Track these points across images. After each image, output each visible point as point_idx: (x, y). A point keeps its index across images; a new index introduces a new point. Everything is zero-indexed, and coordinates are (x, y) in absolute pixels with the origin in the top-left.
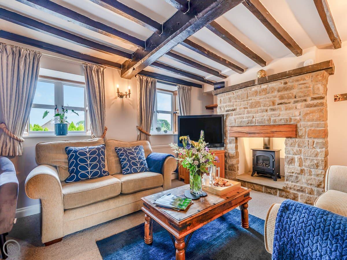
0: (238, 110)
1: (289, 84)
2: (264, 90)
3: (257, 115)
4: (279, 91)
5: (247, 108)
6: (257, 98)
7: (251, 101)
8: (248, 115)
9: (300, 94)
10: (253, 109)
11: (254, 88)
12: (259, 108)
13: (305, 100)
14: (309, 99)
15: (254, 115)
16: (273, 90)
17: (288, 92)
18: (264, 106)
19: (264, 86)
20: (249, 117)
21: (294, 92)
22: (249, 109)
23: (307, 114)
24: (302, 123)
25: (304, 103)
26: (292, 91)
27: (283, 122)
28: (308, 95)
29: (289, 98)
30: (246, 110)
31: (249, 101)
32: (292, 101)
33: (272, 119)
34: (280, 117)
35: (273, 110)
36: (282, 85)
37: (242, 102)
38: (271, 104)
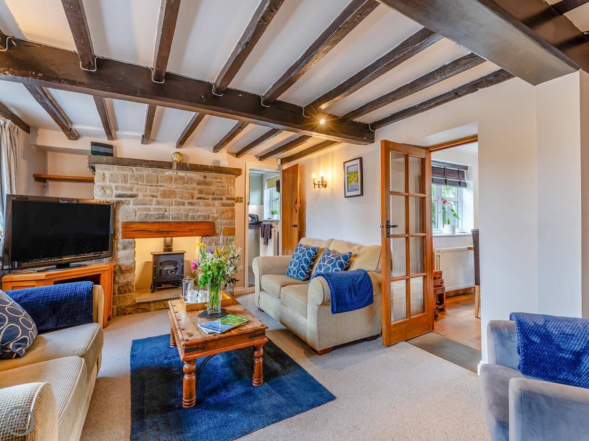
0: (140, 197)
1: (208, 179)
2: (182, 178)
3: (172, 207)
4: (198, 184)
5: (156, 197)
6: (172, 186)
7: (162, 188)
8: (158, 207)
9: (218, 192)
10: (165, 200)
11: (168, 173)
12: (174, 200)
13: (222, 199)
14: (224, 198)
15: (167, 207)
16: (191, 180)
17: (207, 187)
18: (182, 198)
19: (181, 174)
20: (160, 209)
21: (213, 188)
22: (159, 199)
23: (223, 212)
24: (218, 221)
25: (221, 201)
26: (210, 187)
27: (201, 219)
28: (224, 195)
29: (208, 194)
30: (154, 199)
31: (159, 188)
32: (211, 197)
33: (190, 214)
34: (199, 214)
35: (191, 204)
36: (201, 178)
37: (149, 187)
38: (190, 197)
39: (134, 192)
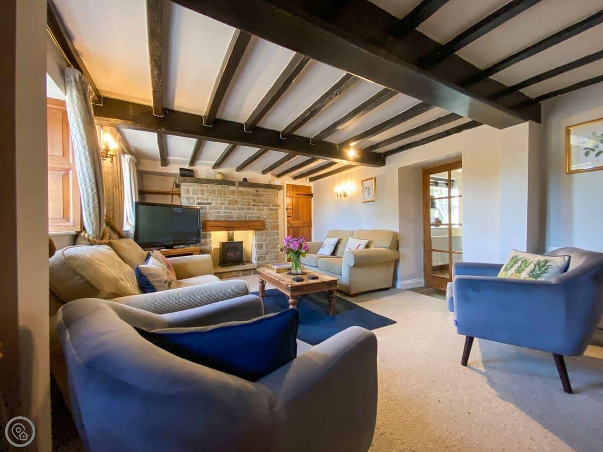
0: (214, 204)
1: (260, 192)
2: (241, 192)
3: (235, 211)
4: (253, 196)
5: (225, 204)
6: (235, 197)
7: (228, 199)
8: (225, 211)
9: (267, 201)
10: (231, 206)
11: (232, 188)
12: (237, 206)
13: (269, 206)
14: (271, 205)
15: (232, 211)
16: (248, 194)
17: (259, 198)
18: (241, 205)
19: (241, 189)
20: (227, 212)
21: (263, 198)
22: (227, 206)
23: (270, 215)
24: (267, 220)
25: (268, 207)
26: (262, 198)
27: (255, 219)
28: (271, 203)
29: (259, 202)
30: (223, 206)
31: (226, 198)
32: (262, 204)
33: (248, 216)
34: (254, 215)
35: (249, 209)
36: (255, 192)
37: (219, 198)
38: (247, 204)
39: (209, 201)
